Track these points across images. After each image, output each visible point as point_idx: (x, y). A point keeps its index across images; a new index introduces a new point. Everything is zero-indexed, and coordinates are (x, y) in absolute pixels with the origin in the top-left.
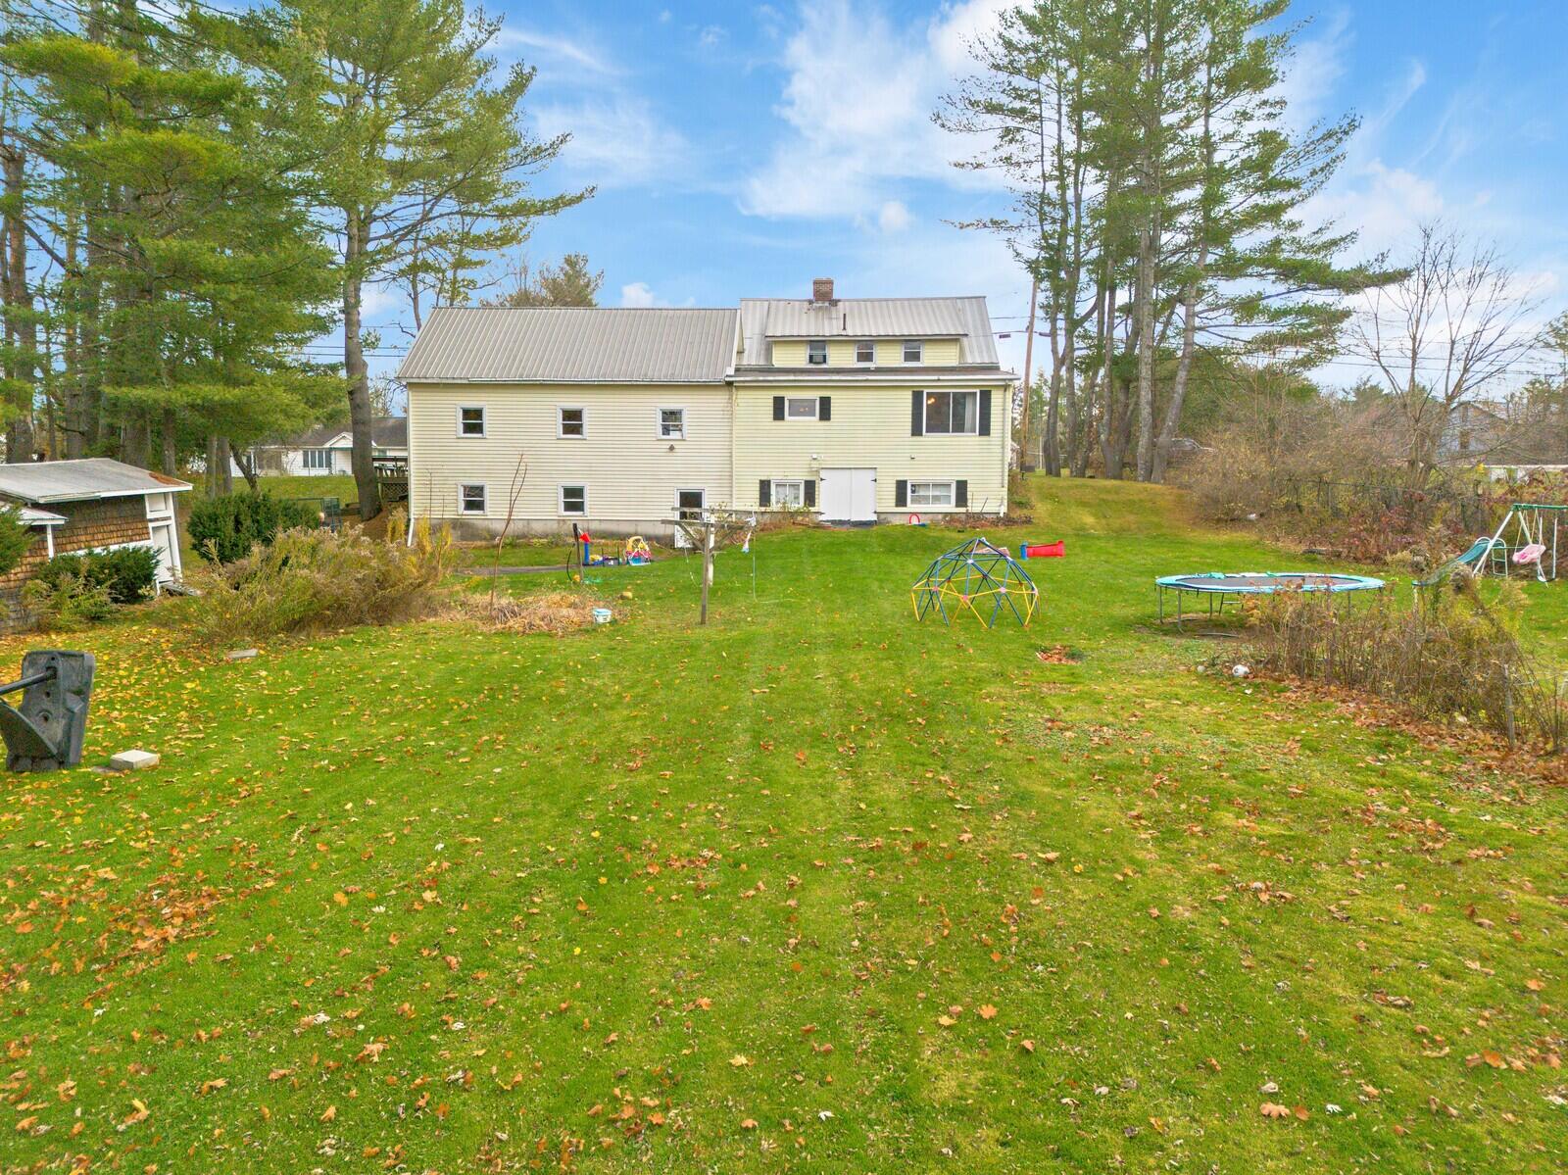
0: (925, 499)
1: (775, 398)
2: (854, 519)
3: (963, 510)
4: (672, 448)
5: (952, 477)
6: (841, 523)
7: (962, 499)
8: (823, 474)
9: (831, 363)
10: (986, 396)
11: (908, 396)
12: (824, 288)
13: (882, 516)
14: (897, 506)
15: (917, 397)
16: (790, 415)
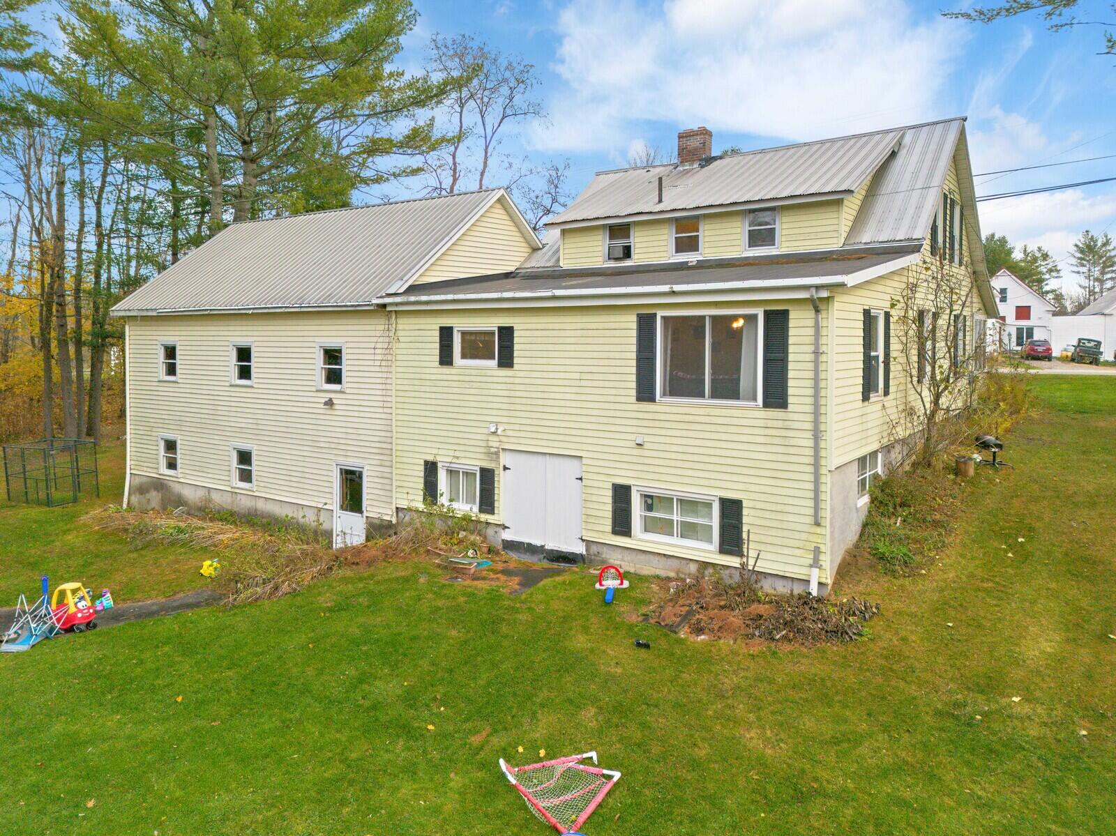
0: (664, 527)
1: (442, 329)
2: (550, 546)
3: (734, 561)
4: (330, 403)
5: (713, 490)
6: (531, 549)
7: (732, 539)
8: (505, 459)
9: (638, 259)
10: (777, 321)
11: (631, 321)
12: (695, 143)
13: (594, 549)
14: (615, 532)
15: (646, 324)
16: (464, 356)
